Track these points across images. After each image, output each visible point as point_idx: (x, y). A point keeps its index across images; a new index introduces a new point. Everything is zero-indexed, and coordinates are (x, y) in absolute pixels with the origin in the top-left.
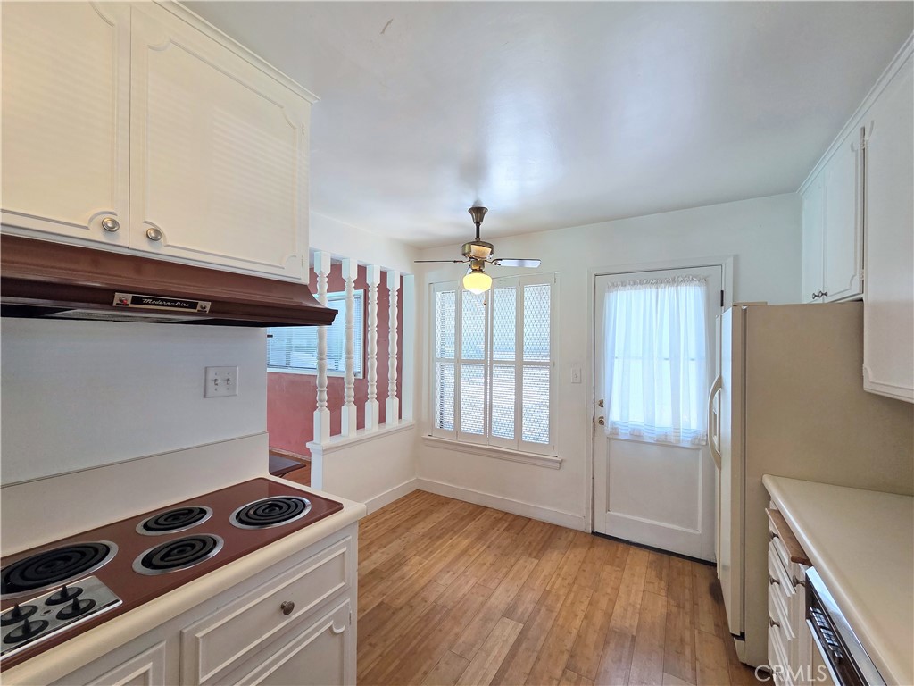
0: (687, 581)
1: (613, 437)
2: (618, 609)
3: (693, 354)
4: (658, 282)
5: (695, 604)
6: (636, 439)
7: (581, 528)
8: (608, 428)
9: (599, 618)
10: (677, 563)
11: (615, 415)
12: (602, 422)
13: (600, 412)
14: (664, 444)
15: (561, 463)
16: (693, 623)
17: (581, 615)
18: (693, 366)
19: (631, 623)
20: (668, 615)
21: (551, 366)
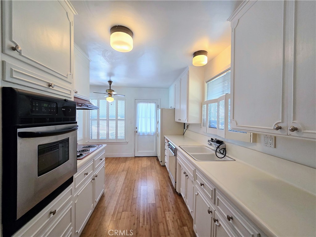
0: (153, 160)
1: (139, 135)
2: (143, 165)
3: (153, 117)
4: (147, 102)
5: (155, 162)
6: (144, 135)
7: (132, 156)
8: (138, 133)
9: (140, 167)
10: (151, 157)
11: (139, 130)
12: (137, 132)
13: (136, 130)
14: (149, 135)
15: (127, 143)
16: (154, 164)
17: (137, 168)
18: (153, 119)
19: (145, 166)
20: (151, 164)
21: (125, 120)
